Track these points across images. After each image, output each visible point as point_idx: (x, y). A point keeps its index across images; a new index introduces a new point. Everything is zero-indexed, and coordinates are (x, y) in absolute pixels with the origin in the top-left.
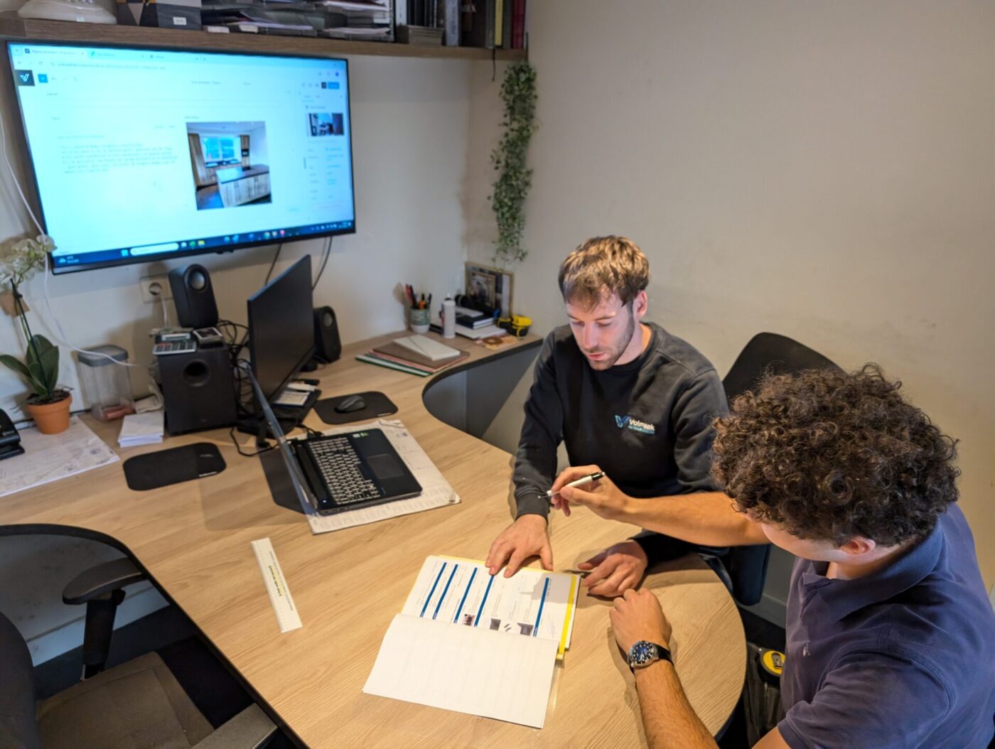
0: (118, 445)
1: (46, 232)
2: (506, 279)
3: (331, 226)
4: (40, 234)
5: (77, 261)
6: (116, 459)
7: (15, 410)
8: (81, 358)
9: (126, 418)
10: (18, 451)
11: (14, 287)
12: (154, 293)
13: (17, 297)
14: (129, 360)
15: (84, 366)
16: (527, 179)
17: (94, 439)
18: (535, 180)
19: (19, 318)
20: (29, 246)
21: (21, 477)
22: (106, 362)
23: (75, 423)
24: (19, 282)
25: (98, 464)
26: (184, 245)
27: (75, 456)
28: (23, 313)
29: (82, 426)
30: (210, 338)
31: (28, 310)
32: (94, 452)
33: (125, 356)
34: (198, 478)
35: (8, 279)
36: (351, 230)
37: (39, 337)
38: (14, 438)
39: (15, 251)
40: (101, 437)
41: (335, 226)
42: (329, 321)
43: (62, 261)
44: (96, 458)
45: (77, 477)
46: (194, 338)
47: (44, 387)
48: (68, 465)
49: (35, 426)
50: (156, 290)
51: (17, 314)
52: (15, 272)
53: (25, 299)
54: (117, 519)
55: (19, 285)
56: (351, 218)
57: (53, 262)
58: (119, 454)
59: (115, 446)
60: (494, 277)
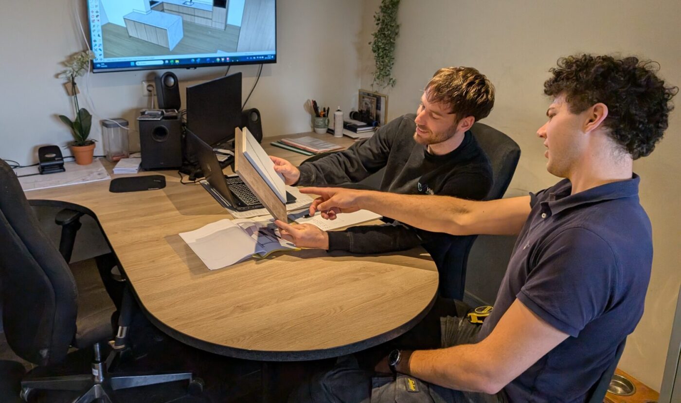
0: (113, 172)
1: (91, 49)
2: (383, 100)
3: (260, 57)
4: (88, 49)
5: (106, 66)
6: (109, 178)
7: (64, 148)
8: (104, 124)
9: (122, 159)
10: (62, 170)
11: (73, 79)
12: (150, 91)
13: (74, 84)
14: (129, 126)
15: (105, 128)
16: (397, 31)
17: (102, 169)
18: (402, 31)
19: (73, 97)
20: (82, 56)
21: (59, 181)
22: (116, 126)
23: (96, 161)
24: (76, 76)
25: (99, 179)
26: (167, 62)
27: (89, 175)
28: (76, 94)
29: (99, 163)
30: (170, 114)
31: (79, 92)
32: (99, 174)
33: (127, 124)
34: (147, 190)
35: (70, 74)
36: (274, 61)
37: (84, 109)
38: (61, 162)
39: (75, 58)
40: (106, 169)
41: (263, 57)
42: (255, 118)
43: (98, 66)
44: (99, 177)
45: (86, 184)
46: (163, 113)
47: (81, 137)
48: (84, 178)
49: (75, 161)
50: (150, 88)
51: (73, 95)
52: (74, 70)
53: (78, 86)
54: (97, 203)
55: (76, 78)
56: (274, 53)
57: (94, 66)
58: (111, 176)
59: (111, 173)
60: (375, 98)
